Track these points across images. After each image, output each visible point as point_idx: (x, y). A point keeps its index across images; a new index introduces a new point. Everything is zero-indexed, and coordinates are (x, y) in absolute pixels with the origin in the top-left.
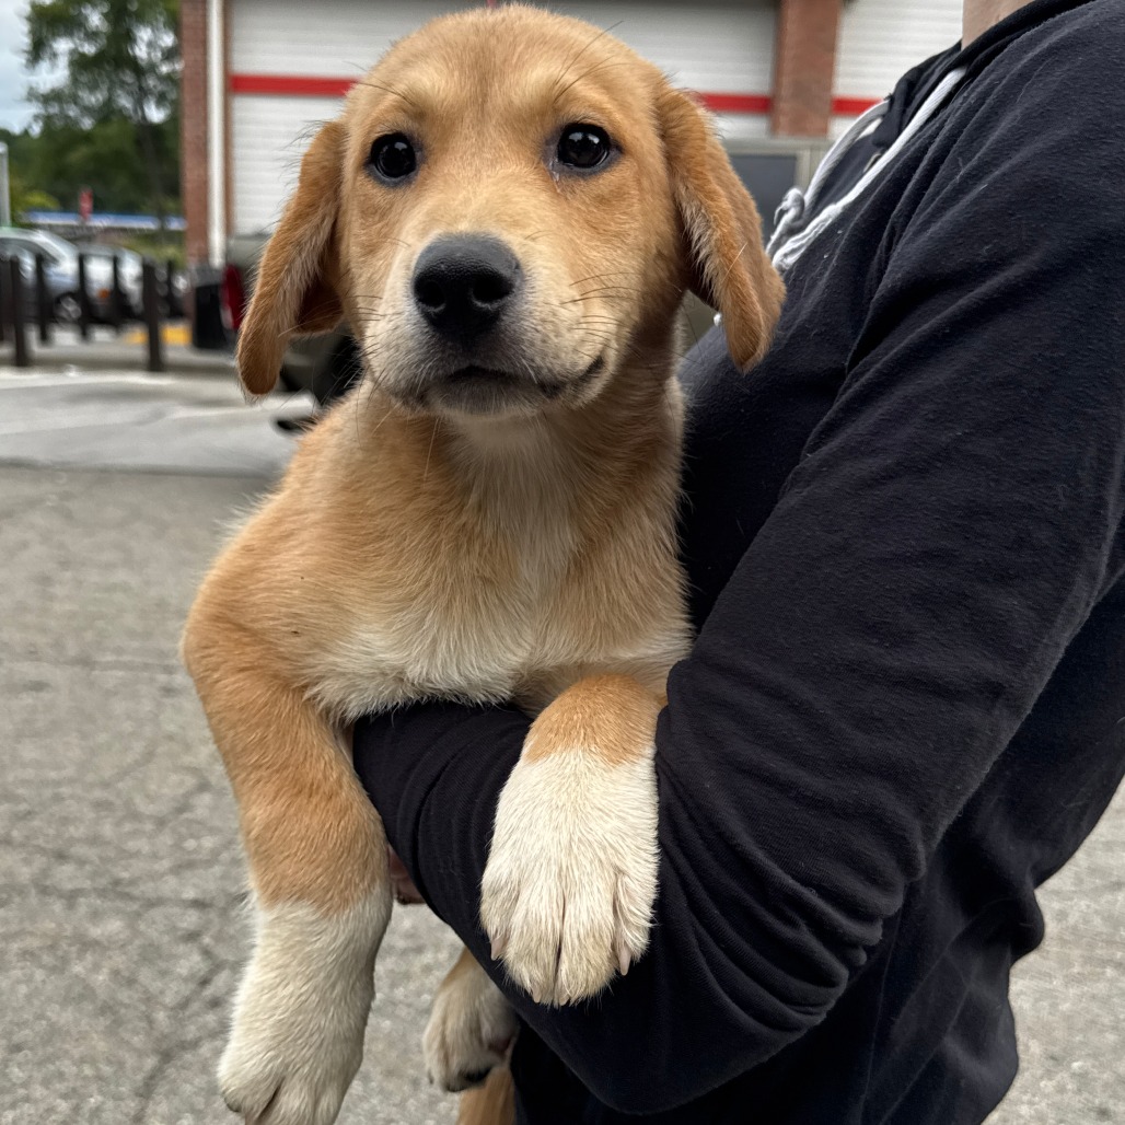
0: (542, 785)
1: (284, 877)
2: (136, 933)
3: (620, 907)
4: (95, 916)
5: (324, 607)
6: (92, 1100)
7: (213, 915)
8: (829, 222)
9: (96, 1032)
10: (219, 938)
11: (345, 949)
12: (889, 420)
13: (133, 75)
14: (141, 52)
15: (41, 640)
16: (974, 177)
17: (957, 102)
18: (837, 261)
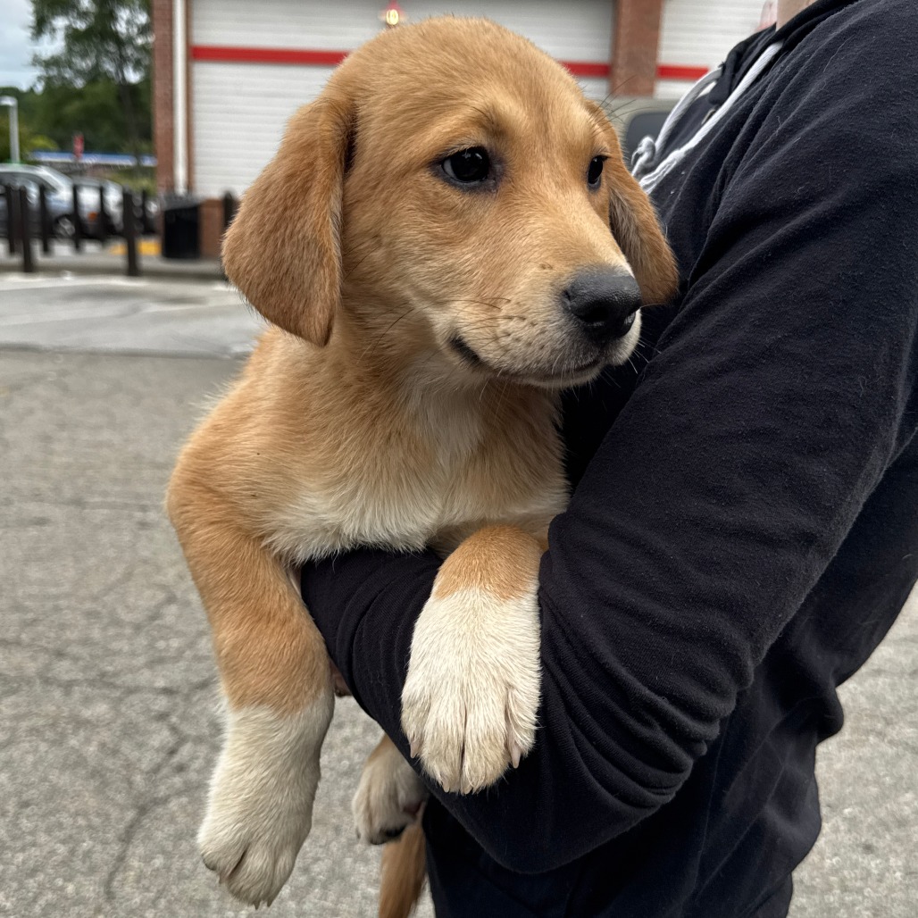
0: (448, 617)
1: (248, 687)
2: (118, 714)
3: (511, 714)
4: (87, 701)
5: (276, 477)
6: (85, 844)
7: (178, 699)
8: (675, 163)
9: (87, 790)
10: (183, 718)
11: (297, 743)
12: (724, 326)
13: (115, 46)
14: (121, 28)
15: (44, 486)
16: (791, 130)
17: (776, 70)
18: (681, 196)
